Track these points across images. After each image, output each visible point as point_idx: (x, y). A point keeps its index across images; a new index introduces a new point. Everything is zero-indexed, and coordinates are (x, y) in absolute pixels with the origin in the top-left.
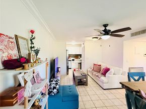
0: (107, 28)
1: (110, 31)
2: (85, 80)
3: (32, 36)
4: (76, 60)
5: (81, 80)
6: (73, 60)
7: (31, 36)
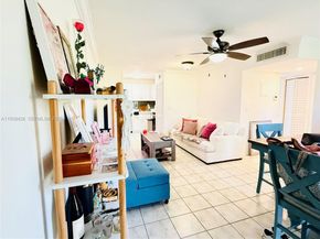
0: (222, 39)
1: (227, 44)
2: (169, 149)
3: (80, 37)
4: (141, 113)
5: (160, 150)
6: (136, 114)
7: (77, 37)
